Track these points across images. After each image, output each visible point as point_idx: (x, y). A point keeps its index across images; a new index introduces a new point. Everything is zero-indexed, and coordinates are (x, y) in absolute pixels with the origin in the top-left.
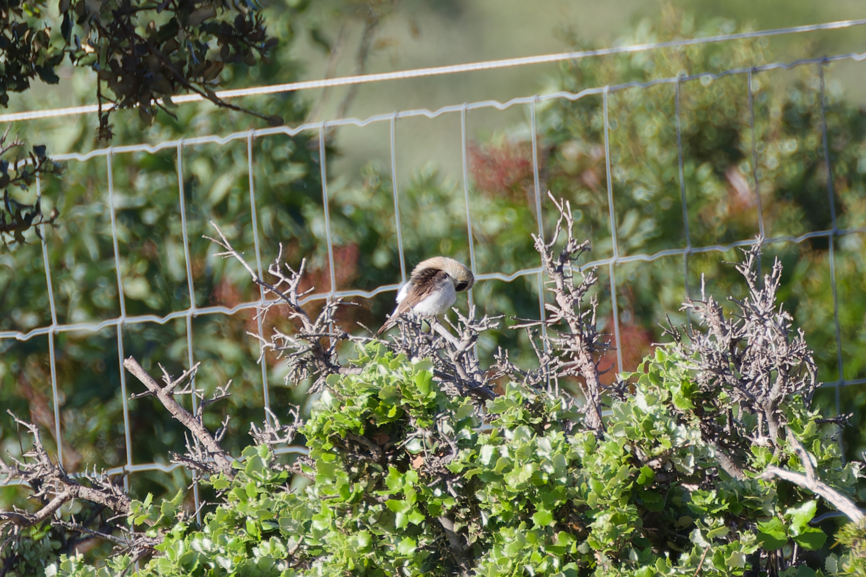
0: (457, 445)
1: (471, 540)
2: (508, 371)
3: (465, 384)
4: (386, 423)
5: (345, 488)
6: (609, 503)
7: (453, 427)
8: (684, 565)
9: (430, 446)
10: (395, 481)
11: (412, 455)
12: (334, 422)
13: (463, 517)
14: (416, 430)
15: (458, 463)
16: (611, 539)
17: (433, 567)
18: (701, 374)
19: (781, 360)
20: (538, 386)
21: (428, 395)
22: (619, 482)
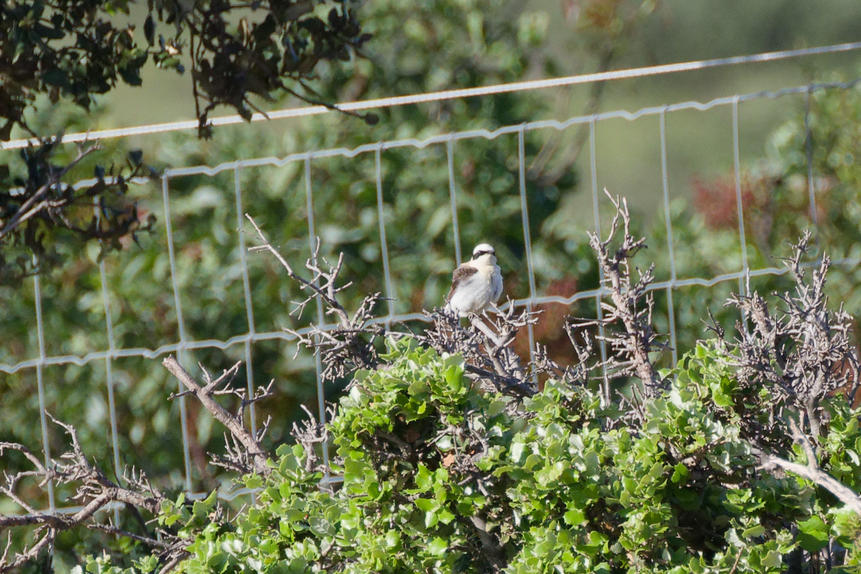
0: (488, 443)
1: (504, 541)
2: (546, 367)
3: (503, 381)
4: (415, 419)
5: (373, 487)
6: (642, 501)
7: (484, 424)
8: (718, 564)
9: (460, 443)
10: (425, 480)
11: (443, 453)
12: (363, 419)
13: (495, 516)
14: (446, 428)
15: (487, 461)
16: (643, 539)
17: (465, 568)
18: (741, 370)
19: (822, 355)
20: (577, 383)
21: (459, 391)
22: (653, 480)
